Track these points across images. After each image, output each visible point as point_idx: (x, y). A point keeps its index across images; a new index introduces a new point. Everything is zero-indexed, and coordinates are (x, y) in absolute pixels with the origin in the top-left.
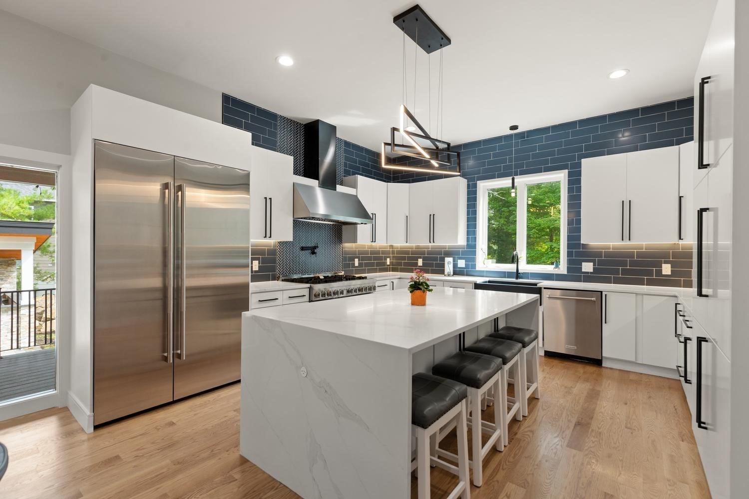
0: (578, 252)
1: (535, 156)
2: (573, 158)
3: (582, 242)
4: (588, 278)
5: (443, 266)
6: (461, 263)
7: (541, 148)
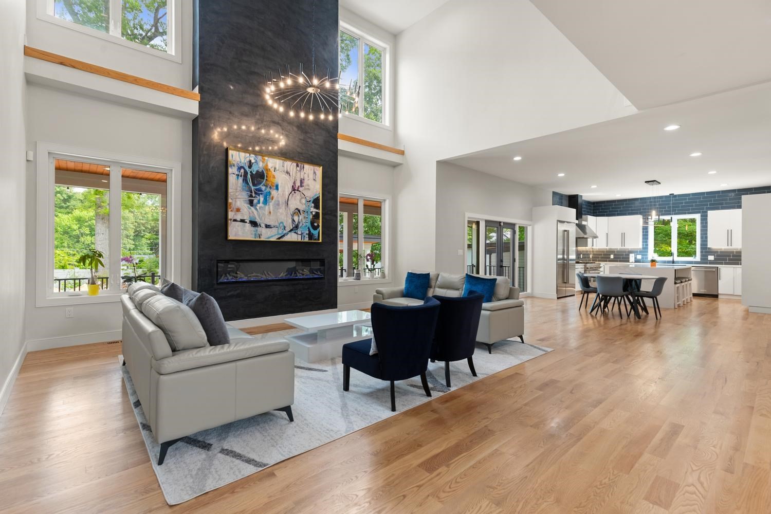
0: (706, 251)
1: (682, 207)
2: (703, 209)
3: (708, 247)
4: (711, 262)
5: (629, 258)
6: (639, 257)
7: (685, 203)
